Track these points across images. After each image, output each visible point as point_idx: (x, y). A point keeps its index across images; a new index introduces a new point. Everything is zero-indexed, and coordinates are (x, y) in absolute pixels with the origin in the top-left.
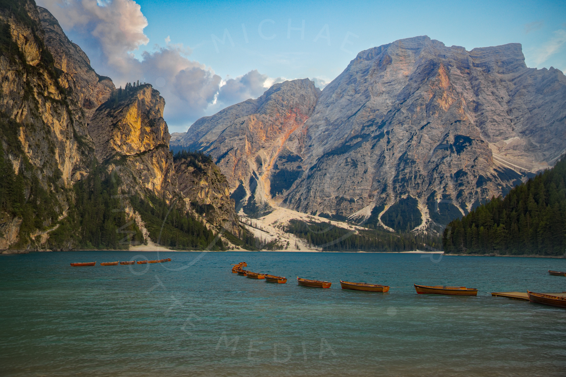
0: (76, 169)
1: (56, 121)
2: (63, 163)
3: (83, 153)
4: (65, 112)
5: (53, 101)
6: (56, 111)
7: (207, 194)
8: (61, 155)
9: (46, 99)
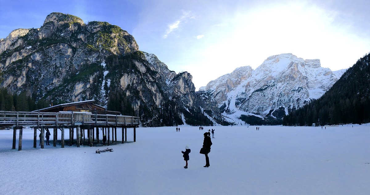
0: (161, 101)
1: (152, 88)
2: (156, 100)
3: (163, 96)
4: (155, 85)
5: (151, 82)
6: (152, 85)
7: (209, 106)
8: (156, 98)
9: (149, 82)
